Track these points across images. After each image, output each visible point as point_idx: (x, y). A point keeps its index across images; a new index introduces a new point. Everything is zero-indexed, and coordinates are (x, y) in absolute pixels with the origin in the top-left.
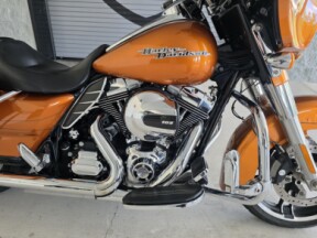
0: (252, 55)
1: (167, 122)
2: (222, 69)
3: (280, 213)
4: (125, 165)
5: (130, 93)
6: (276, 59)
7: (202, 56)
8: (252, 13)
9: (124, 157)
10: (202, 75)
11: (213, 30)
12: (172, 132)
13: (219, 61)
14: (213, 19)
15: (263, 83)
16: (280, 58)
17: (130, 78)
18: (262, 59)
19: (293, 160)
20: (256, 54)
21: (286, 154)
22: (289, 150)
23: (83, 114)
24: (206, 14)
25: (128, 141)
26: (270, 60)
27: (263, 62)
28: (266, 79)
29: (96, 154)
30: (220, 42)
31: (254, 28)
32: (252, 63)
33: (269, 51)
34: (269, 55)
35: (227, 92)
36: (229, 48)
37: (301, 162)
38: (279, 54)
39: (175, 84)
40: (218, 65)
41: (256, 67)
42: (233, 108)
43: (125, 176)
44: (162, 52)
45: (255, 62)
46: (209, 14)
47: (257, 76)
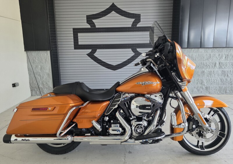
0: (174, 82)
1: (148, 107)
2: (164, 88)
3: (199, 148)
4: (131, 129)
5: (132, 98)
6: (182, 83)
7: (156, 84)
8: (172, 69)
9: (131, 126)
10: (158, 90)
11: (158, 74)
12: (150, 111)
13: (162, 85)
14: (158, 70)
15: (180, 92)
16: (183, 82)
17: (130, 93)
18: (178, 83)
19: (197, 120)
20: (175, 82)
21: (194, 118)
22: (194, 116)
23: (114, 108)
24: (155, 69)
25: (131, 119)
26: (180, 83)
27: (178, 84)
28: (180, 90)
29: (119, 125)
30: (162, 78)
31: (173, 74)
32: (174, 85)
33: (179, 80)
34: (179, 82)
35: (167, 96)
36: (165, 80)
37: (200, 121)
38: (182, 81)
39: (148, 94)
40: (163, 86)
41: (176, 86)
42: (170, 104)
43: (132, 134)
44: (143, 83)
45: (175, 84)
46: (156, 69)
47: (177, 89)
